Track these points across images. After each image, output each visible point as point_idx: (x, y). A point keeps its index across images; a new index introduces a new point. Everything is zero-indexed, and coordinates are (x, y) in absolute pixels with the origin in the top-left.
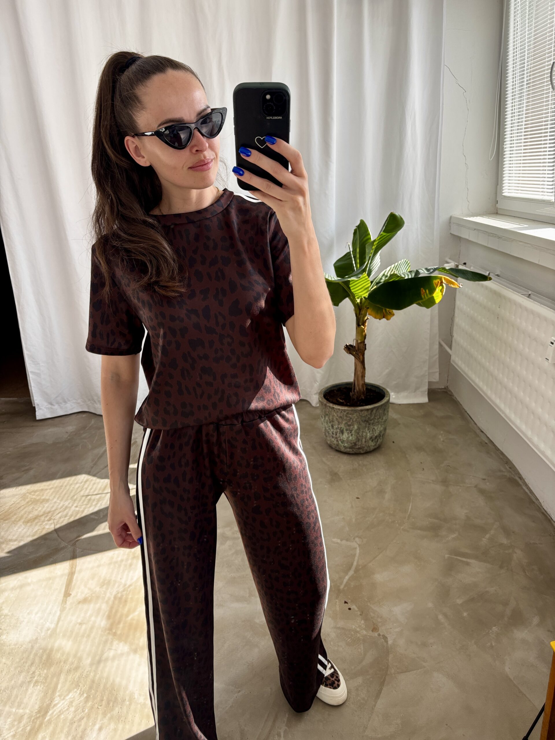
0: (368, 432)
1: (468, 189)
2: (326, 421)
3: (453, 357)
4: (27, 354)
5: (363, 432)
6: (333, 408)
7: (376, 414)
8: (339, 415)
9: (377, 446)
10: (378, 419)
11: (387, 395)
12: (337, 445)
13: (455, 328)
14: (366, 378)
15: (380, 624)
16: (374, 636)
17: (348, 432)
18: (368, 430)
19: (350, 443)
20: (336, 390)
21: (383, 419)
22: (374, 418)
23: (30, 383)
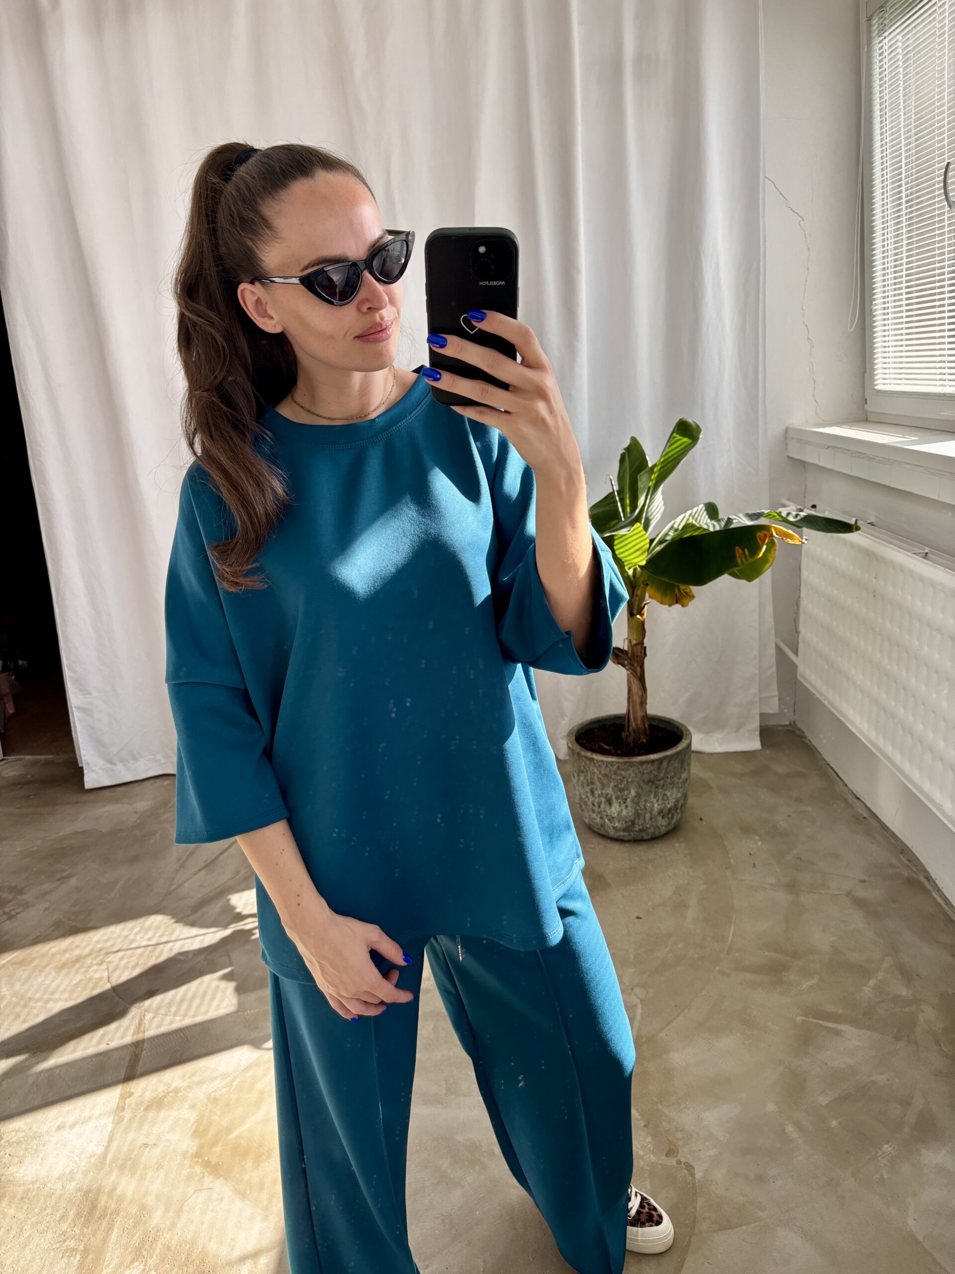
0: (655, 801)
1: (814, 380)
2: (581, 784)
3: (800, 669)
4: (70, 677)
5: (645, 801)
6: (593, 759)
7: (668, 770)
8: (603, 772)
9: (673, 826)
10: (672, 778)
11: (686, 735)
12: (602, 826)
13: (802, 618)
14: (648, 707)
15: (680, 1143)
16: (670, 1164)
17: (619, 801)
18: (655, 797)
19: (624, 822)
20: (596, 728)
21: (680, 778)
22: (665, 777)
23: (75, 726)
